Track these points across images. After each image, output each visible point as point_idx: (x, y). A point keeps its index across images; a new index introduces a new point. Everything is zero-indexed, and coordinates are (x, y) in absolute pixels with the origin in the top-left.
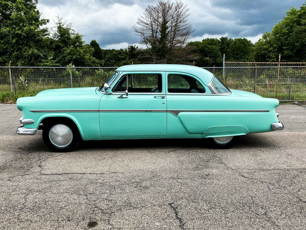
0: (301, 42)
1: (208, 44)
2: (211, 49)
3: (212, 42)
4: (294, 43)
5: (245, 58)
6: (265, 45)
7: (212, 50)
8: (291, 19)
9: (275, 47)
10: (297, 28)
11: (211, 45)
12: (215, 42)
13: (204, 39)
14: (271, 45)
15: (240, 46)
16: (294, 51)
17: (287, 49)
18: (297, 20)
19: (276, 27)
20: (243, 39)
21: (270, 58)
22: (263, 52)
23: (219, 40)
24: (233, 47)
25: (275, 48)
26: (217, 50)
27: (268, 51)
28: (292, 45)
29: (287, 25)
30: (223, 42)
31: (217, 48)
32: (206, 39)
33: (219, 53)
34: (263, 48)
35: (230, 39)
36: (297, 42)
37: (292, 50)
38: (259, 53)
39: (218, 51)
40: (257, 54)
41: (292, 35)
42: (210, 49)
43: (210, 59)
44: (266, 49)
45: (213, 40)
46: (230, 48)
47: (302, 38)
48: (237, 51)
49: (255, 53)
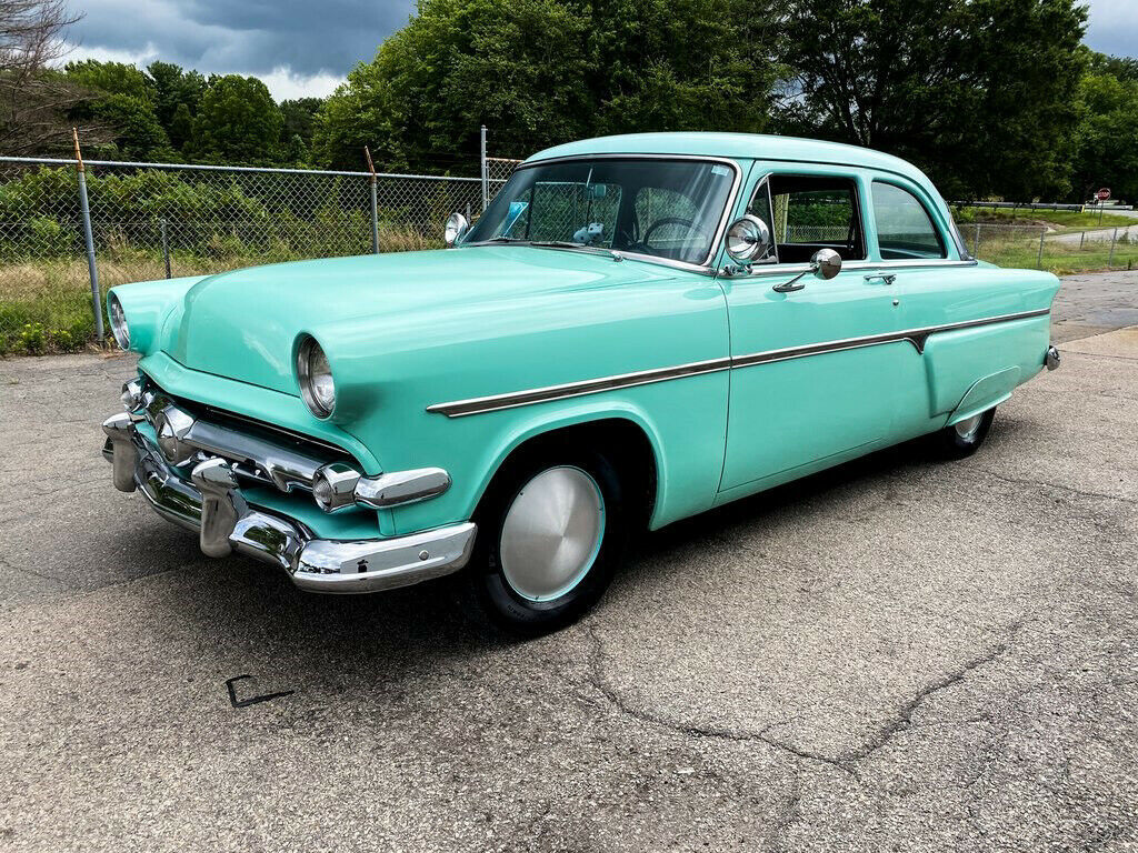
0: (478, 110)
1: (102, 86)
2: (119, 109)
3: (117, 77)
4: (460, 110)
5: (266, 156)
6: (365, 108)
7: (124, 111)
8: (437, 29)
9: (397, 119)
10: (464, 62)
11: (115, 89)
12: (130, 80)
13: (75, 63)
14: (386, 114)
15: (242, 108)
16: (460, 140)
17: (437, 131)
18: (456, 34)
19: (391, 50)
20: (246, 78)
21: (387, 156)
22: (361, 135)
23: (146, 72)
24: (212, 108)
25: (398, 123)
26: (147, 116)
27: (378, 132)
28: (452, 119)
29: (425, 48)
30: (165, 85)
31: (144, 105)
32: (85, 62)
33: (156, 126)
34: (358, 119)
35: (191, 77)
36: (468, 109)
37: (454, 136)
38: (344, 136)
39: (152, 121)
40: (337, 141)
41: (450, 84)
42: (115, 108)
43: (120, 151)
44: (368, 126)
45: (120, 71)
46: (201, 111)
47: (483, 98)
48: (234, 124)
49: (332, 137)
